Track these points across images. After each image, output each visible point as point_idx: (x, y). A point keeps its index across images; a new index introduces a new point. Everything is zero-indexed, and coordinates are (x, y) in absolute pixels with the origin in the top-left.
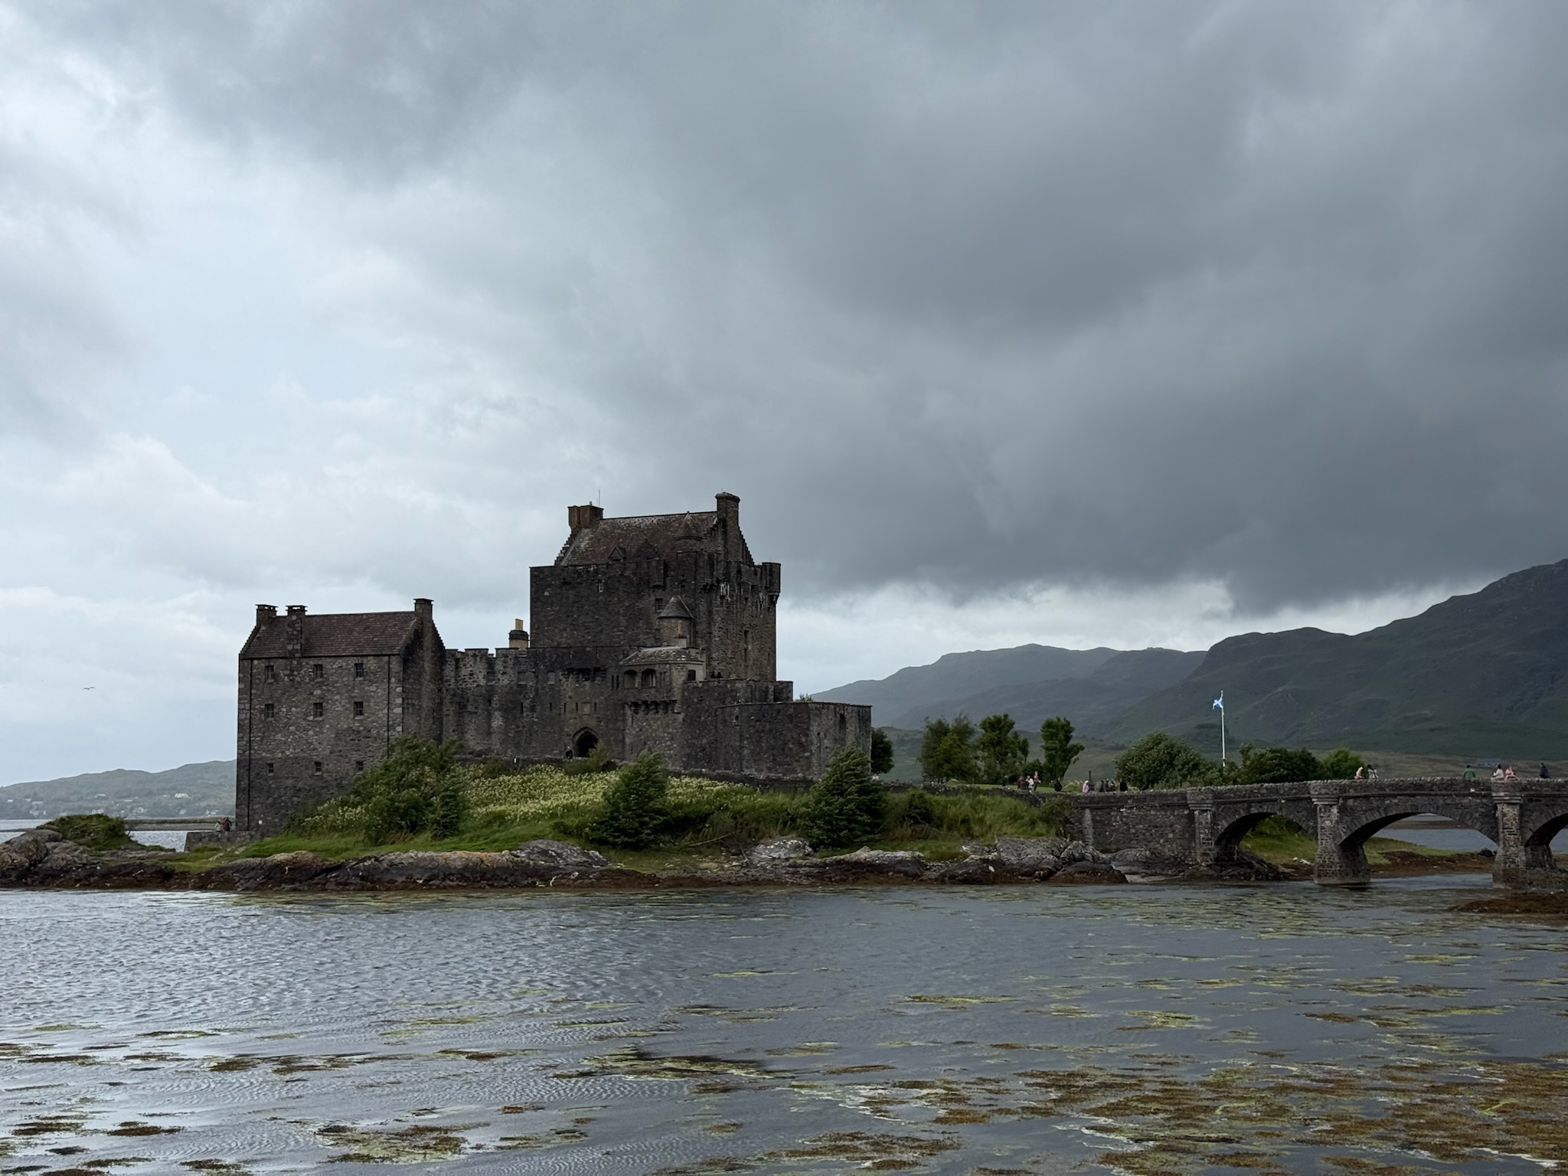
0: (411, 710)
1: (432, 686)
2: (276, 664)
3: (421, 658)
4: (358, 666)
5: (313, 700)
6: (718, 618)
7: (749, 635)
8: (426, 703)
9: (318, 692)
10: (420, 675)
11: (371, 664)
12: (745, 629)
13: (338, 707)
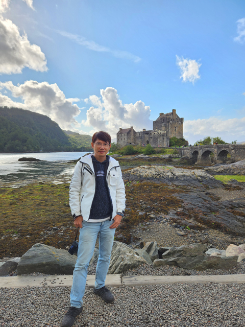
0: (129, 139)
1: (133, 136)
2: (119, 134)
3: (131, 133)
5: (121, 138)
6: (170, 126)
8: (132, 138)
10: (131, 135)
11: (125, 134)
12: (175, 127)
13: (123, 139)
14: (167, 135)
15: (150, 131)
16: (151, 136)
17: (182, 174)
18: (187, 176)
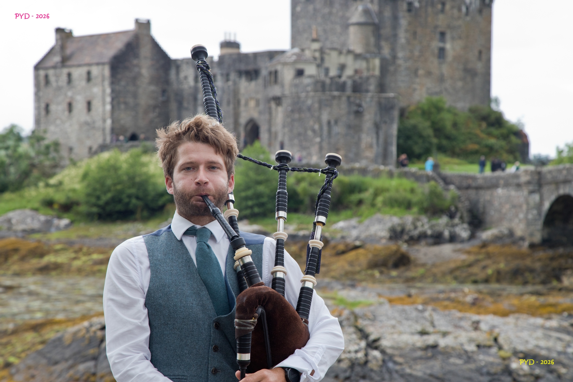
0: (122, 106)
1: (152, 88)
2: (51, 72)
3: (138, 66)
4: (89, 73)
5: (68, 100)
6: (404, 22)
7: (448, 36)
8: (144, 100)
9: (70, 94)
10: (135, 79)
11: (95, 71)
12: (440, 30)
13: (80, 106)
14: (382, 87)
15: (272, 55)
16: (276, 91)
17: (419, 341)
18: (447, 353)
